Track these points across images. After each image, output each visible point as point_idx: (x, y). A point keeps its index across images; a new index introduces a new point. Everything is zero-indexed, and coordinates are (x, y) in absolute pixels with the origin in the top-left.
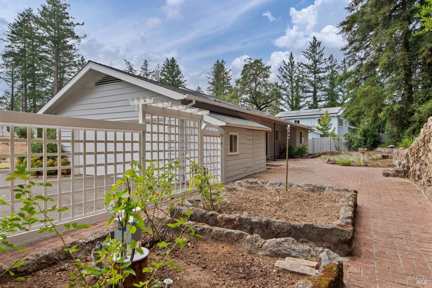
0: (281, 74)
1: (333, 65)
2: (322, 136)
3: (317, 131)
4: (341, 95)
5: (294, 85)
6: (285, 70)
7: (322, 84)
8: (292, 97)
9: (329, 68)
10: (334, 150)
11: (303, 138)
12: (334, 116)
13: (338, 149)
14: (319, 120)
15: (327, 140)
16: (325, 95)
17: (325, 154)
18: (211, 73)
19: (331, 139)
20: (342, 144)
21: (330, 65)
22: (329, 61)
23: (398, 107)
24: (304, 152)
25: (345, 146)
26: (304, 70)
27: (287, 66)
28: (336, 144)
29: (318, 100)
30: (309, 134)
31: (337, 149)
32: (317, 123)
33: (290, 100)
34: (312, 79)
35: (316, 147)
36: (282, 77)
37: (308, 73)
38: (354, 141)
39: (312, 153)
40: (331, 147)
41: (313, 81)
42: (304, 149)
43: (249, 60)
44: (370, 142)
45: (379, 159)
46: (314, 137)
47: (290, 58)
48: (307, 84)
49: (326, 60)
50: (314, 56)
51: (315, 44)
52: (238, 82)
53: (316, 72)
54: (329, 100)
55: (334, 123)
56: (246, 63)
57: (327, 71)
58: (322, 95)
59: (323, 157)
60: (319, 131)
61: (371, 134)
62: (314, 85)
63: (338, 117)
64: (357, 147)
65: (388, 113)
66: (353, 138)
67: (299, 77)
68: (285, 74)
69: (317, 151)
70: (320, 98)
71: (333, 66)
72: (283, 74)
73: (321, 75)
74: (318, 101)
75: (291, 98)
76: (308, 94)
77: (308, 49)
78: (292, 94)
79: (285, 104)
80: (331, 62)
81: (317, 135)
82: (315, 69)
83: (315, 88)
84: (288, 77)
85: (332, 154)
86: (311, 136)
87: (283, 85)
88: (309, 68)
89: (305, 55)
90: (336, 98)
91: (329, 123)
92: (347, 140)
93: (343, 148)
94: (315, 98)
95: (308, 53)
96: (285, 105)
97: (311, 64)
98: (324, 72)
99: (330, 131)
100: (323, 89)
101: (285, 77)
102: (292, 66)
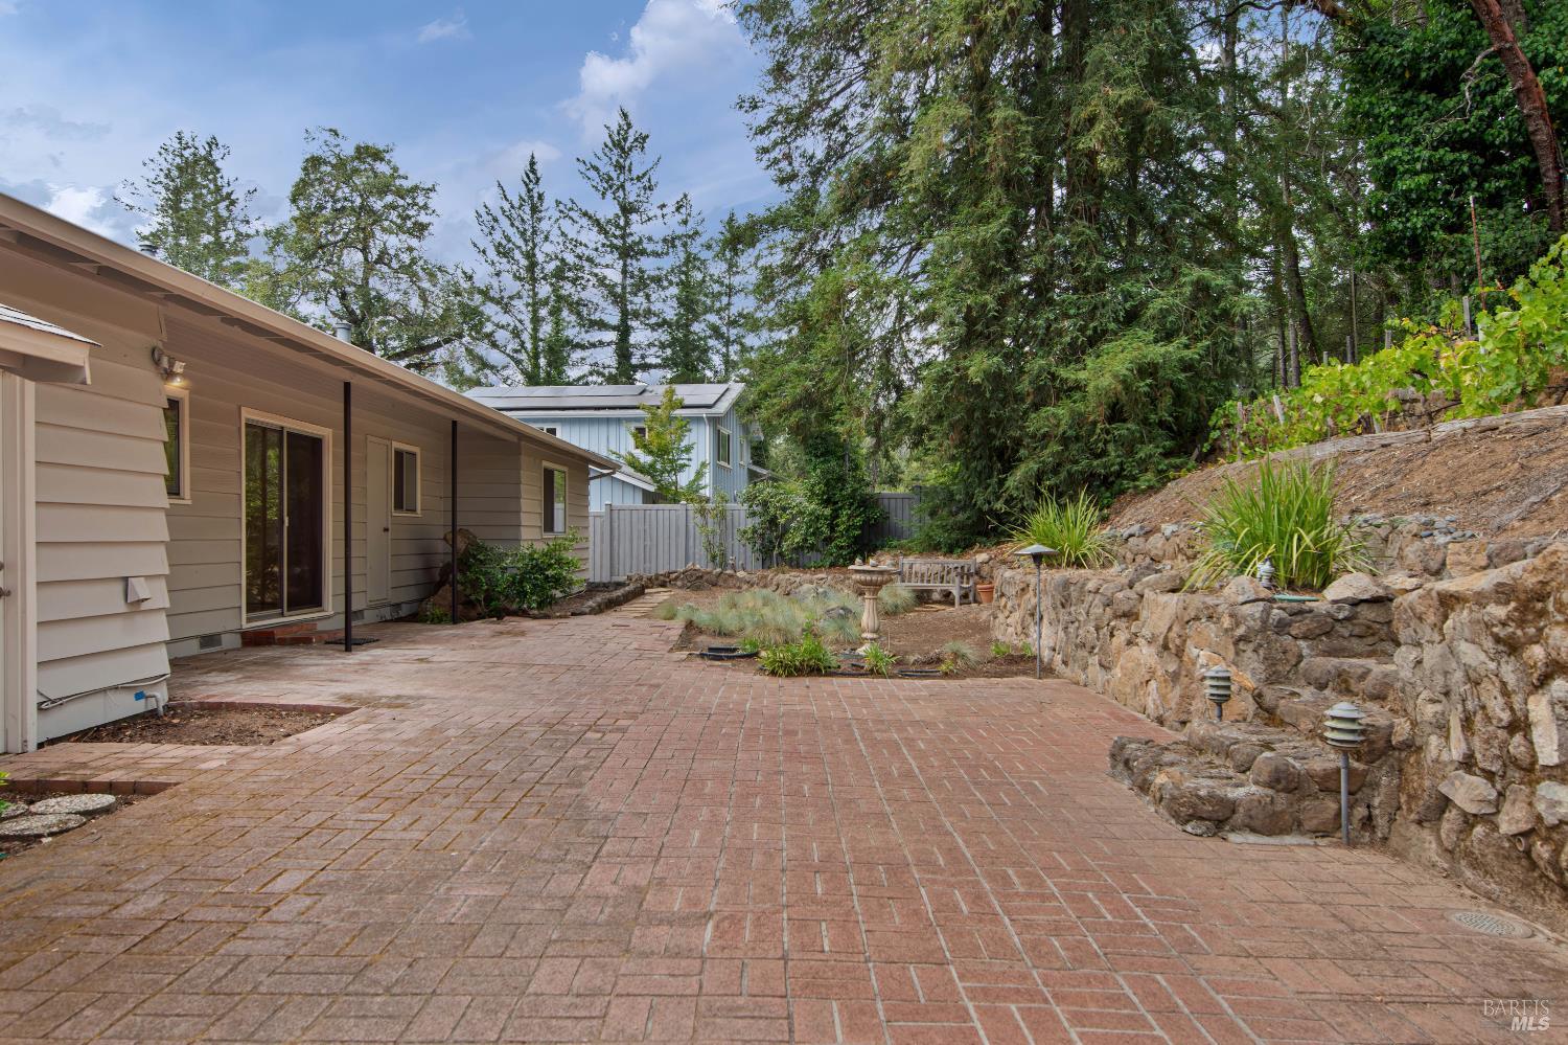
0: (490, 238)
1: (691, 233)
2: (650, 498)
3: (625, 475)
4: (718, 352)
5: (544, 290)
6: (505, 222)
7: (648, 297)
8: (535, 338)
9: (677, 242)
10: (701, 564)
11: (559, 507)
12: (699, 419)
13: (719, 557)
14: (641, 431)
15: (673, 518)
16: (663, 346)
17: (663, 582)
18: (141, 184)
19: (691, 513)
20: (737, 536)
21: (681, 230)
22: (679, 217)
23: (984, 366)
24: (558, 581)
25: (749, 547)
26: (583, 238)
27: (512, 207)
28: (711, 538)
29: (634, 361)
30: (594, 486)
31: (714, 558)
32: (632, 441)
33: (526, 352)
34: (614, 276)
35: (623, 549)
36: (492, 254)
37: (596, 250)
38: (789, 521)
39: (606, 580)
40: (691, 551)
41: (616, 285)
42: (559, 562)
43: (327, 136)
44: (847, 530)
45: (907, 609)
46: (617, 503)
47: (528, 177)
48: (593, 294)
49: (665, 211)
50: (622, 186)
51: (625, 140)
52: (276, 236)
53: (628, 252)
54: (676, 365)
55: (700, 444)
56: (315, 149)
57: (667, 254)
58: (651, 345)
59: (659, 596)
60: (639, 475)
61: (852, 496)
62: (619, 300)
63: (715, 421)
64: (802, 548)
65: (943, 394)
66: (784, 509)
67: (563, 260)
68: (504, 242)
69: (628, 570)
70: (643, 357)
71: (690, 237)
72: (498, 236)
73: (648, 265)
74: (635, 368)
75: (529, 346)
76: (596, 336)
77: (600, 154)
78: (535, 330)
79: (504, 368)
80: (685, 222)
81: (629, 493)
82: (623, 237)
83: (625, 314)
84: (517, 255)
85: (696, 582)
86: (600, 496)
87: (496, 285)
88: (602, 230)
89: (588, 173)
90: (699, 359)
91: (683, 444)
92: (757, 520)
93: (742, 554)
94: (623, 350)
95: (596, 169)
96: (505, 373)
97: (611, 216)
98: (656, 254)
99: (684, 479)
100: (653, 320)
101: (504, 252)
102: (534, 210)
